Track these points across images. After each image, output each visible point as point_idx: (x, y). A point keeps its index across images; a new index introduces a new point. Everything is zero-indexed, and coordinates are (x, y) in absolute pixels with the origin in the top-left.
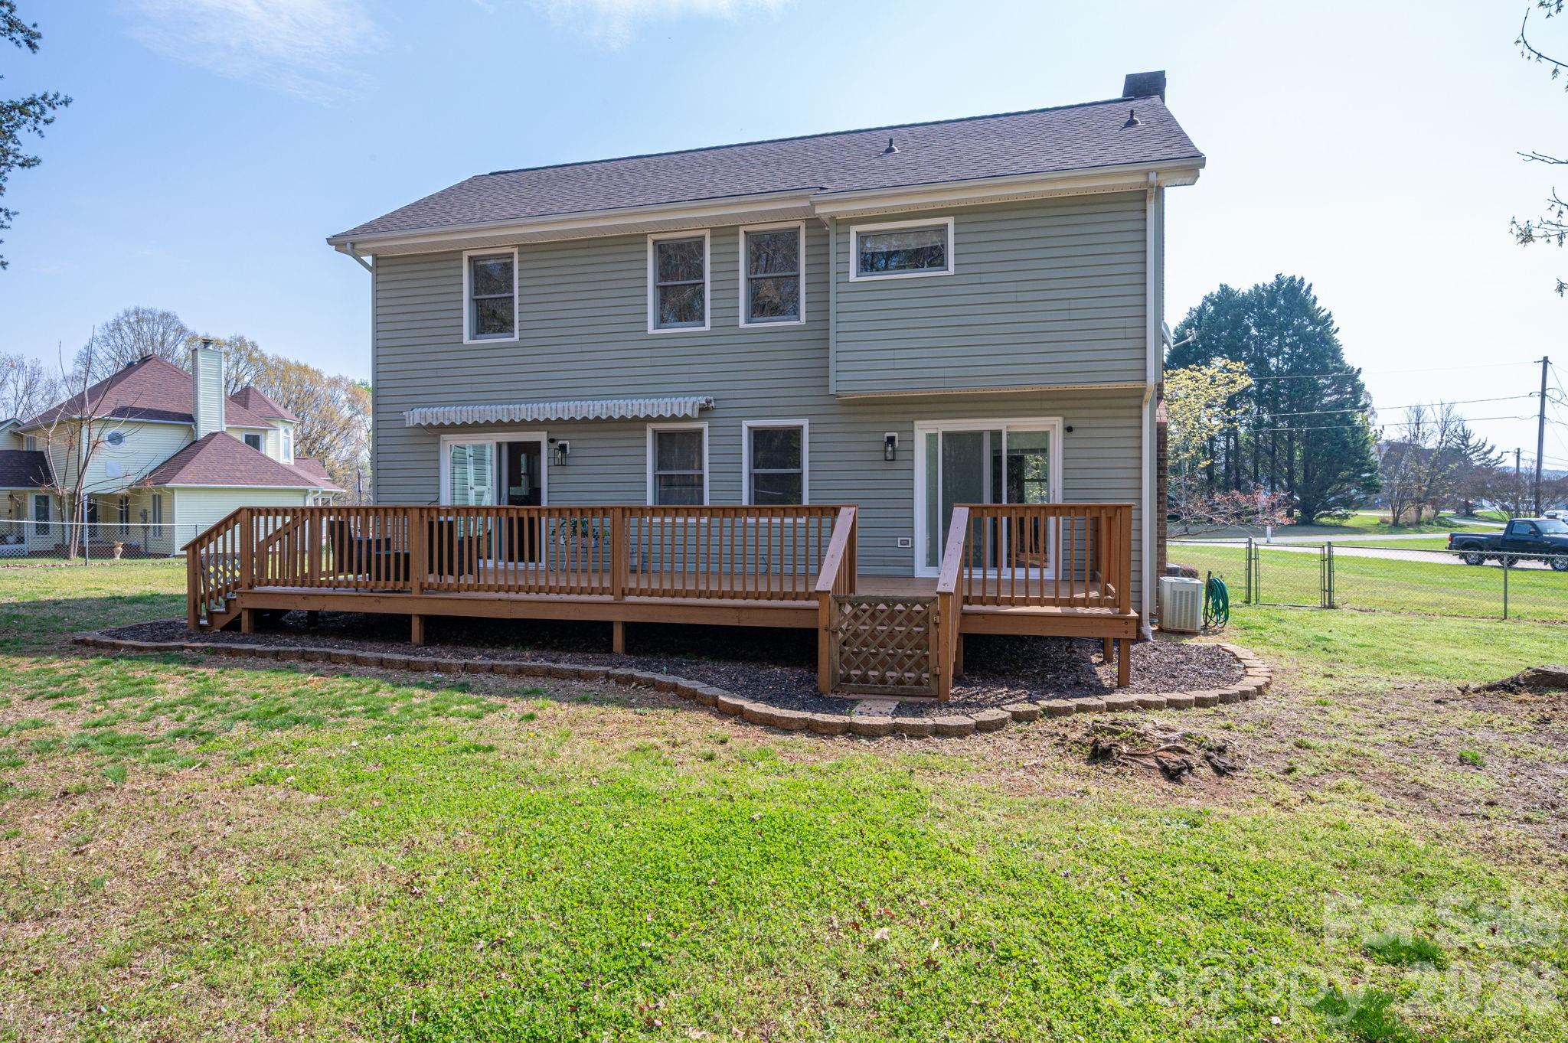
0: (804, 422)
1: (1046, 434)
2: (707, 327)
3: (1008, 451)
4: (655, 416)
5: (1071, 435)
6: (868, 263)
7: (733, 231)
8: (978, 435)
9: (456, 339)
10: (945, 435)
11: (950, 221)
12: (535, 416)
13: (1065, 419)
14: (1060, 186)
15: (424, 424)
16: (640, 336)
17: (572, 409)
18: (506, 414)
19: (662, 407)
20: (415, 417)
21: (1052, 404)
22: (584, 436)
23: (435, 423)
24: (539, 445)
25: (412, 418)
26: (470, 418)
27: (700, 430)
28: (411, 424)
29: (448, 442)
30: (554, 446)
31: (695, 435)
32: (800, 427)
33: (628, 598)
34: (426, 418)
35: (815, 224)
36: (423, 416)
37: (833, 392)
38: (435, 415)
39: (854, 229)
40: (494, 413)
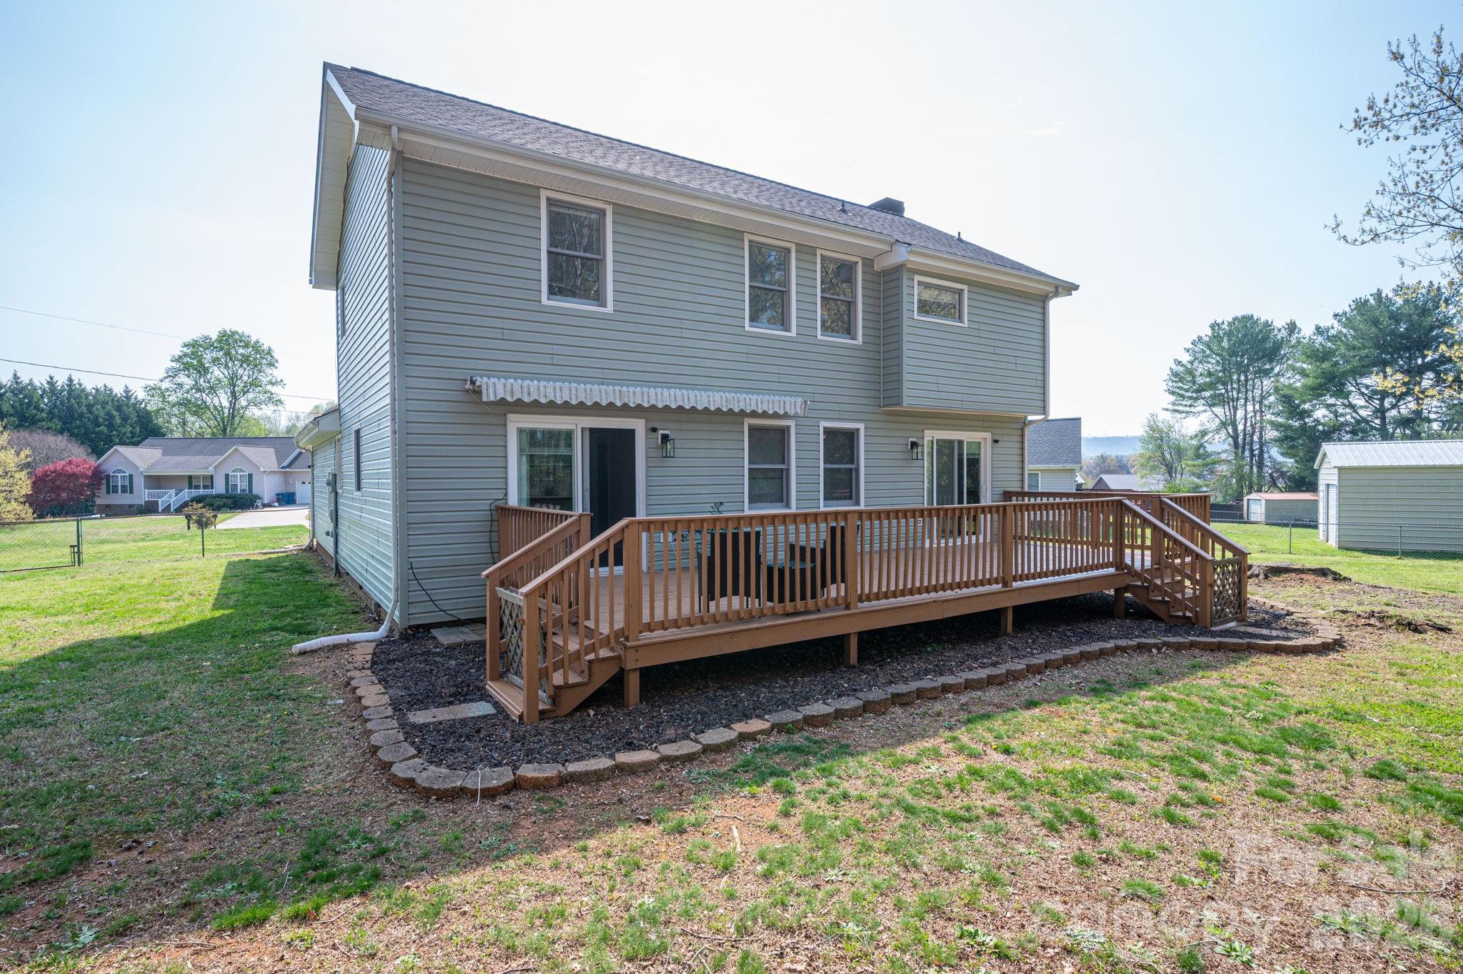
0: (861, 426)
1: (979, 443)
2: (793, 333)
3: (967, 454)
4: (771, 412)
5: (996, 445)
6: (925, 307)
8: (951, 442)
10: (938, 441)
11: (965, 287)
12: (653, 402)
13: (992, 434)
14: (1025, 283)
15: (509, 399)
16: (738, 331)
17: (692, 397)
19: (777, 404)
20: (496, 388)
21: (986, 424)
22: (684, 426)
23: (526, 400)
24: (632, 432)
25: (491, 391)
26: (574, 397)
27: (788, 428)
28: (492, 398)
29: (516, 422)
30: (654, 435)
31: (784, 431)
32: (858, 430)
33: (1015, 585)
34: (512, 392)
35: (868, 263)
36: (508, 388)
37: (905, 404)
38: (525, 390)
39: (917, 278)
40: (603, 395)
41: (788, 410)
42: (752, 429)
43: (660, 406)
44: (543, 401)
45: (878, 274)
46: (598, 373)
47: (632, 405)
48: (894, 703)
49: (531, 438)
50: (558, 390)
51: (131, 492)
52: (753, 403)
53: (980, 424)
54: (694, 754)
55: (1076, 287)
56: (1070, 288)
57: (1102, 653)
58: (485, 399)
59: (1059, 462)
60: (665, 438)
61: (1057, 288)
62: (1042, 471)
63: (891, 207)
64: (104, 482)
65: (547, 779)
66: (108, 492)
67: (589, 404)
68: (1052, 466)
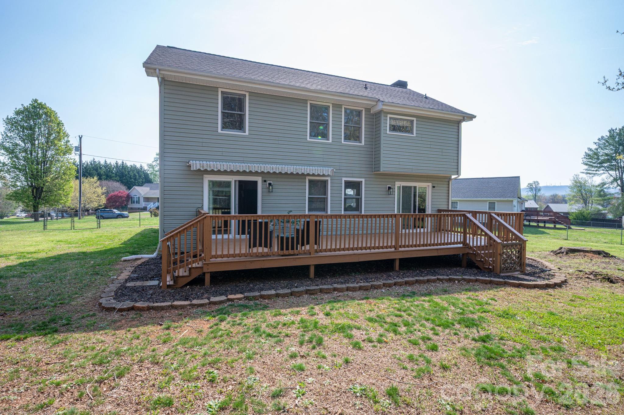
1: (426, 188)
2: (330, 141)
3: (419, 193)
4: (317, 174)
5: (434, 189)
7: (340, 106)
8: (410, 187)
9: (214, 129)
10: (403, 187)
11: (415, 119)
12: (263, 170)
13: (432, 184)
15: (202, 169)
16: (304, 141)
18: (247, 168)
19: (319, 171)
20: (196, 165)
21: (428, 179)
22: (278, 180)
23: (209, 169)
24: (256, 182)
25: (195, 166)
26: (228, 168)
27: (327, 180)
28: (195, 169)
29: (207, 178)
30: (265, 183)
31: (325, 182)
32: (362, 181)
33: (400, 249)
34: (203, 167)
35: (368, 110)
36: (201, 165)
37: (381, 170)
38: (208, 165)
39: (389, 116)
40: (241, 167)
41: (324, 173)
42: (310, 181)
43: (266, 171)
44: (216, 170)
45: (373, 115)
46: (241, 159)
47: (253, 171)
48: (306, 293)
49: (213, 184)
50: (222, 166)
51: (139, 203)
52: (308, 170)
53: (426, 179)
54: (203, 304)
55: (475, 117)
56: (471, 117)
57: (428, 281)
58: (192, 169)
59: (506, 197)
60: (270, 184)
61: (464, 117)
62: (497, 201)
63: (402, 84)
64: (130, 199)
65: (143, 307)
66: (132, 203)
67: (235, 171)
68: (502, 199)
